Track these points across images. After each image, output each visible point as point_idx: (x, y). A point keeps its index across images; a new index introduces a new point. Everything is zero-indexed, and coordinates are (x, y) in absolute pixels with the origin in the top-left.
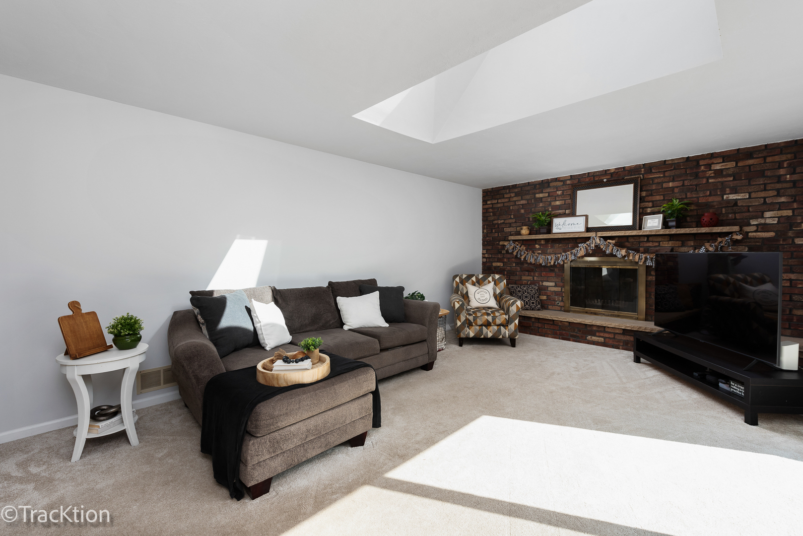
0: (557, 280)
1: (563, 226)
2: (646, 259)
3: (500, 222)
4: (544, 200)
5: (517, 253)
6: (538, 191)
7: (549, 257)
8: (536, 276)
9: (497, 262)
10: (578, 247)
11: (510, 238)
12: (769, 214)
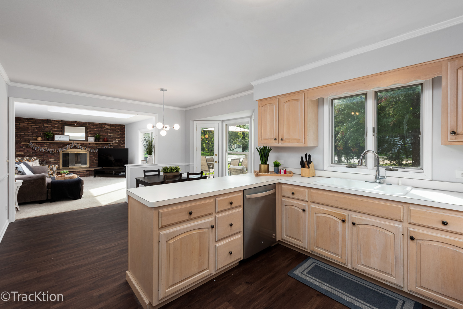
0: (56, 158)
1: (58, 138)
2: (90, 150)
3: (21, 133)
4: (48, 127)
5: (34, 148)
6: (45, 123)
7: (53, 150)
8: (44, 157)
9: (20, 152)
10: (66, 146)
11: (31, 141)
12: (116, 140)
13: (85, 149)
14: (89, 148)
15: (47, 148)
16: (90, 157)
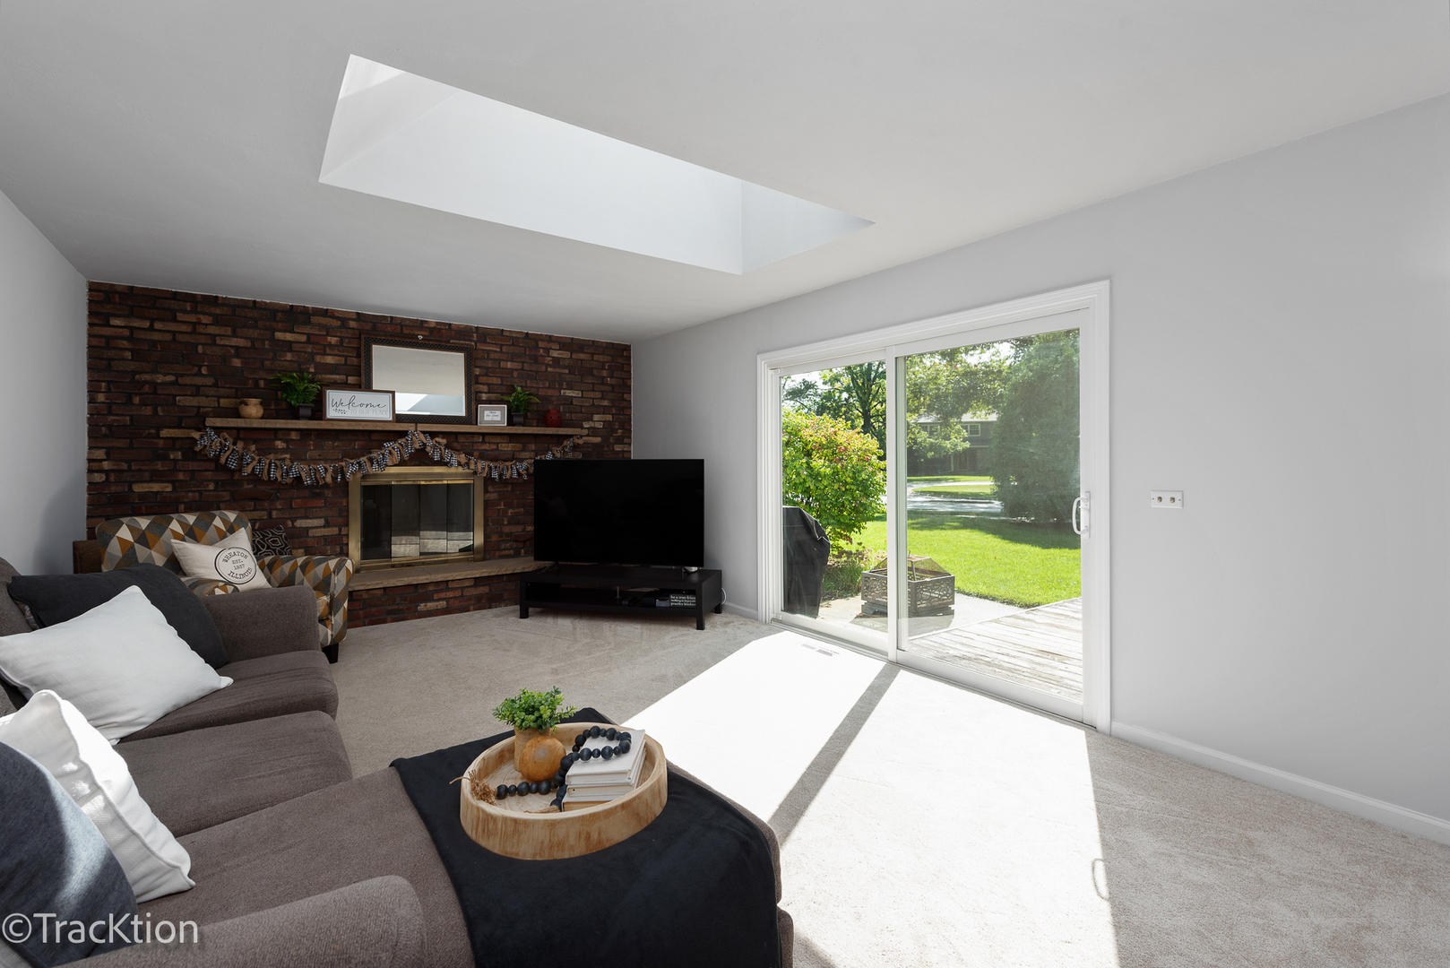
0: (330, 513)
1: (343, 406)
3: (160, 379)
4: (295, 347)
5: (227, 460)
6: (280, 325)
7: (320, 467)
8: (277, 509)
9: (151, 481)
10: (381, 447)
11: (210, 422)
12: (596, 417)
13: (467, 464)
14: (482, 457)
15: (288, 462)
16: (487, 504)
